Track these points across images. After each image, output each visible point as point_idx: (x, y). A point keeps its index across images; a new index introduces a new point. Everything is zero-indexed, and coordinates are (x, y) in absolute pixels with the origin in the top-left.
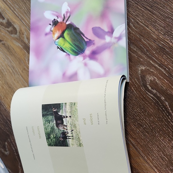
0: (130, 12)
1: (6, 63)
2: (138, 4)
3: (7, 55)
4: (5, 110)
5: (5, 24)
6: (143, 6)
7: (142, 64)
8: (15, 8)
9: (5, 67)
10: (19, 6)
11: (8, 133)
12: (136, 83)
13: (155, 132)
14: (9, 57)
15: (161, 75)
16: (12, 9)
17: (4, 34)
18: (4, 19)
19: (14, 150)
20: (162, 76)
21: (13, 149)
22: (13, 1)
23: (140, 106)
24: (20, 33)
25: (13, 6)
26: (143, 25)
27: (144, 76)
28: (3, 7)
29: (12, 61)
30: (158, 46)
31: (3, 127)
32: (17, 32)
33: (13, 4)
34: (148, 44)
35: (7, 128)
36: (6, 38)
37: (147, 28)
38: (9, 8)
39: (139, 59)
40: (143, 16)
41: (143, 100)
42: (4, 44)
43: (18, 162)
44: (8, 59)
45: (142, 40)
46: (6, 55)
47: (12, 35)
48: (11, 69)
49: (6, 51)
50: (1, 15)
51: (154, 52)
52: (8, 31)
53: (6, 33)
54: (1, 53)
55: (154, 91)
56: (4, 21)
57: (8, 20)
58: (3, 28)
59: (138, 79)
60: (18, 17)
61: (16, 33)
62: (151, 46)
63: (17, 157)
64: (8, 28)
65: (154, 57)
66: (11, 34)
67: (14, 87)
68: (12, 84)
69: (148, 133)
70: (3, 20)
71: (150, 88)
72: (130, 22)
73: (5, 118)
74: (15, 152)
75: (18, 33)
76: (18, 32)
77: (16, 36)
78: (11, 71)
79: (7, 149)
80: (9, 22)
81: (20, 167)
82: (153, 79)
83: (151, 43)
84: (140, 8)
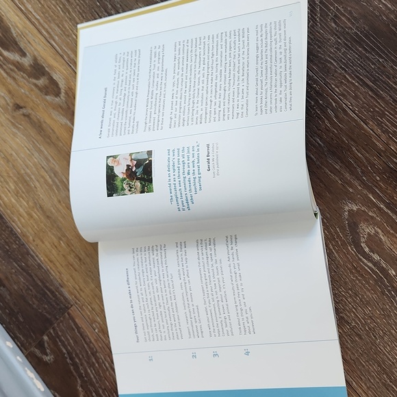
0: (329, 86)
1: (36, 160)
2: (345, 70)
3: (36, 142)
4: (39, 266)
5: (29, 68)
6: (357, 77)
7: (353, 200)
8: (52, 33)
9: (34, 169)
10: (62, 30)
11: (49, 317)
12: (338, 236)
13: (375, 336)
14: (43, 149)
15: (391, 226)
16: (45, 33)
17: (27, 93)
18: (23, 54)
19: (65, 354)
20: (392, 228)
21: (62, 351)
22: (47, 15)
23: (346, 283)
24: (66, 93)
25: (46, 26)
26: (356, 118)
27: (355, 223)
28: (19, 25)
29: (51, 159)
30: (386, 166)
31: (36, 302)
32: (60, 93)
33: (46, 22)
34: (366, 158)
35: (46, 306)
36: (32, 101)
37: (365, 126)
38: (36, 31)
39: (346, 188)
40: (356, 98)
41: (351, 272)
42: (27, 116)
43: (76, 378)
44: (40, 151)
45: (354, 149)
46: (33, 142)
47: (48, 98)
48: (50, 177)
49: (33, 132)
50: (16, 43)
51: (378, 178)
52: (36, 85)
53: (32, 90)
54: (22, 136)
55: (376, 257)
56: (26, 62)
57: (35, 59)
58: (23, 77)
59: (343, 228)
60: (62, 56)
61: (57, 94)
62: (373, 165)
63: (72, 367)
64: (38, 78)
65: (376, 187)
66: (46, 94)
67: (60, 218)
68: (54, 211)
69: (361, 338)
70: (23, 59)
71: (367, 250)
72: (329, 106)
73: (40, 284)
74: (66, 358)
75: (63, 95)
76: (63, 91)
77: (57, 99)
78: (50, 180)
79: (48, 351)
80: (38, 64)
81: (80, 389)
82: (373, 232)
83: (371, 158)
84: (350, 80)
